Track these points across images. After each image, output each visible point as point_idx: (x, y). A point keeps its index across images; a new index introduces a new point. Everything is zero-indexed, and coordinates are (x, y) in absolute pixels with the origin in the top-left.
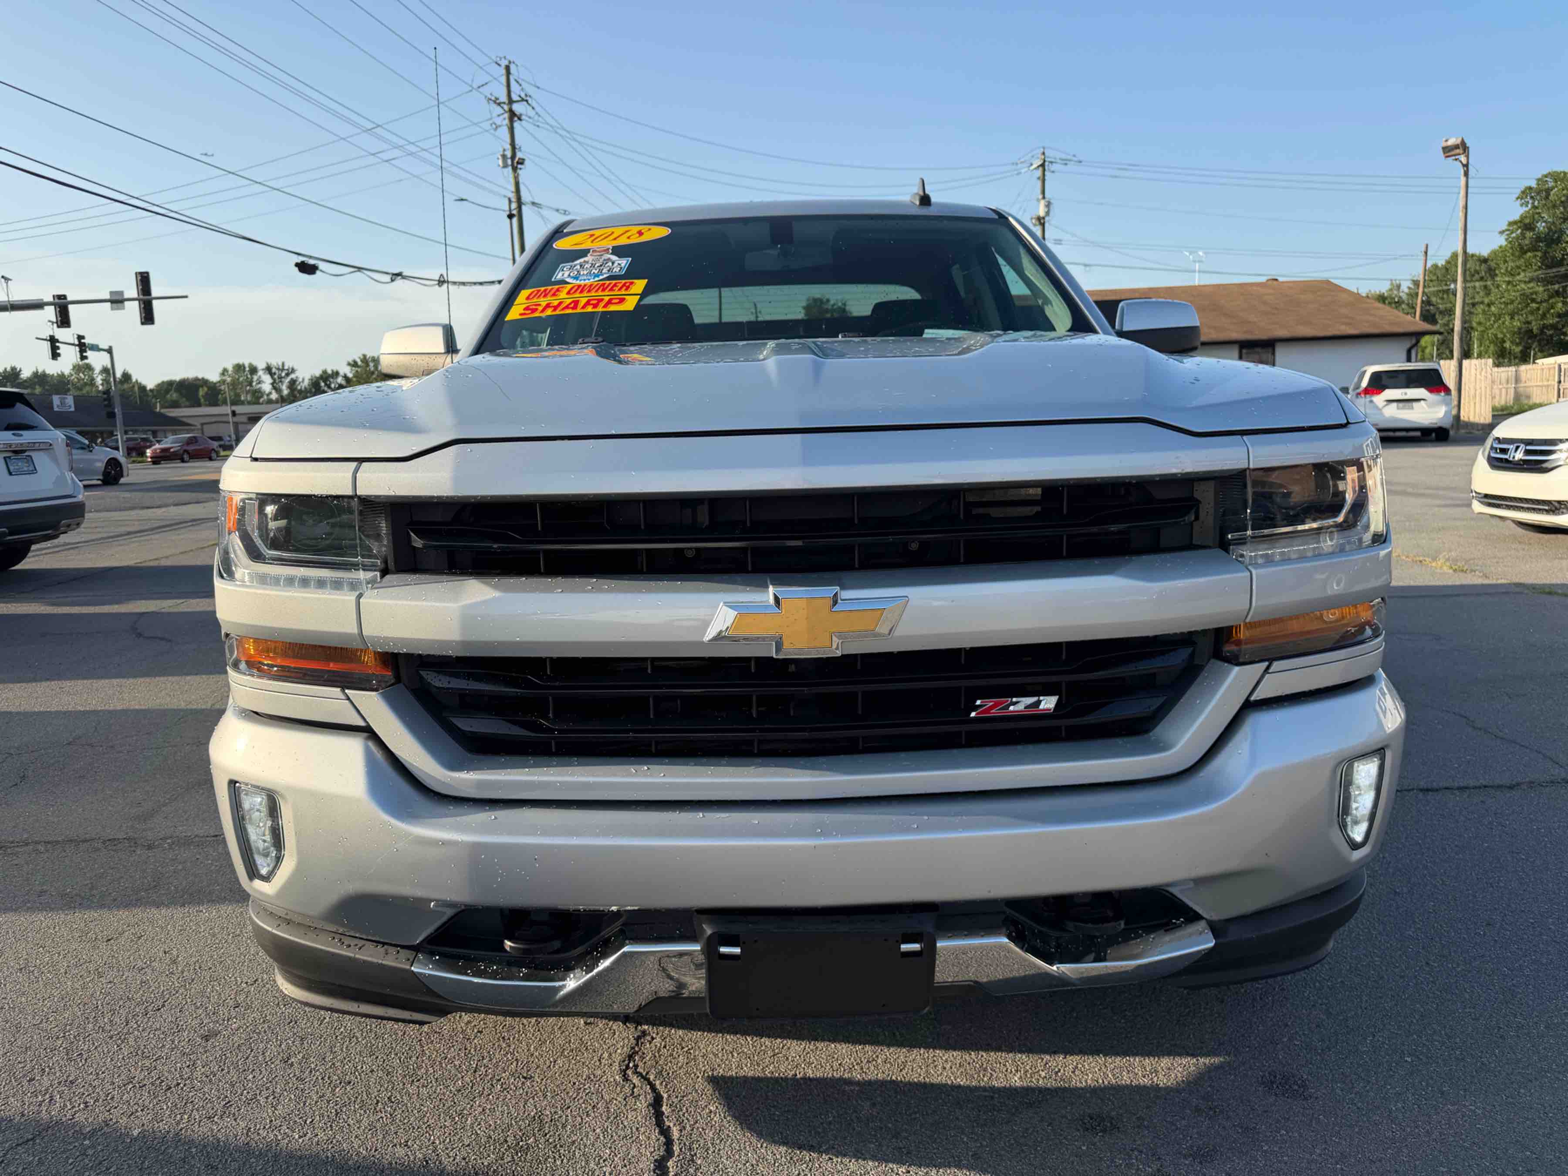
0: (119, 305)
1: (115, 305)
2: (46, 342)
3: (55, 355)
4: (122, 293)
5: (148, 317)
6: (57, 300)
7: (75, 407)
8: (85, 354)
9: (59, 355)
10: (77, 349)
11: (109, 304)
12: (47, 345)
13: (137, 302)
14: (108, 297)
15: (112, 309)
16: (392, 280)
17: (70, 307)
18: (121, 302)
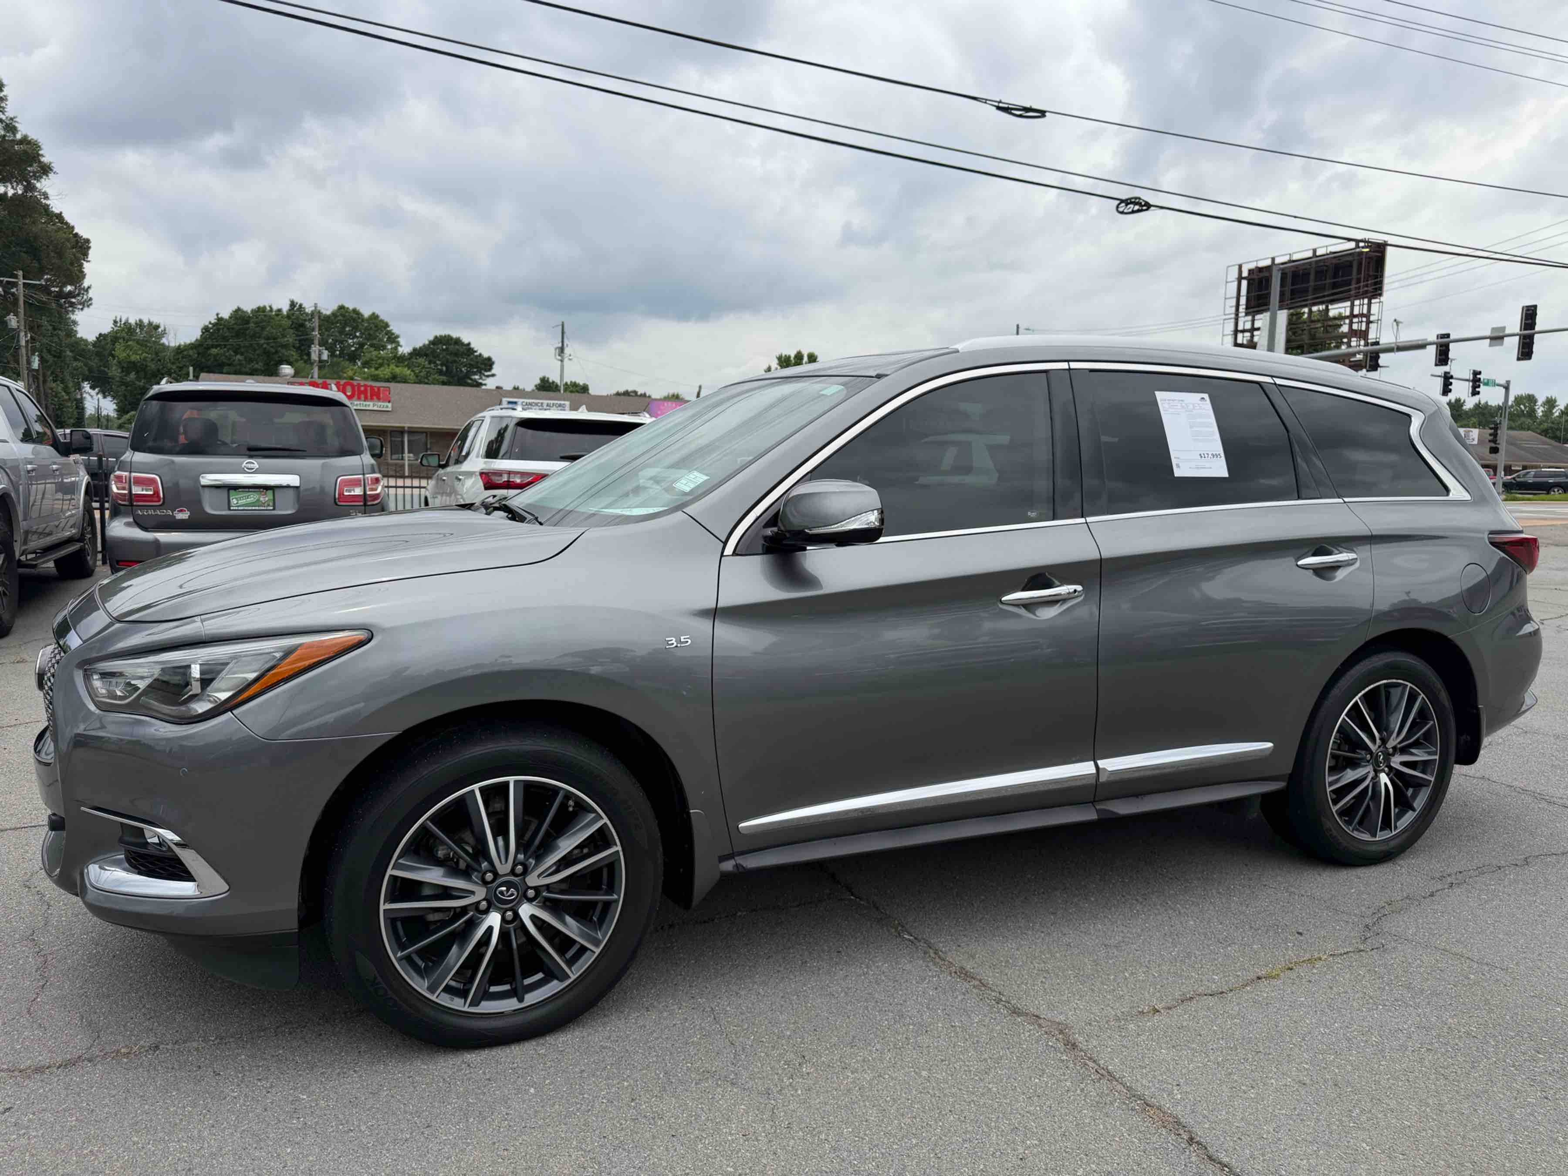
0: (1499, 341)
1: (1494, 342)
2: (1439, 378)
3: (1446, 391)
4: (1504, 328)
5: (1526, 351)
6: (1440, 340)
7: (1479, 439)
8: (1477, 389)
9: (1450, 391)
10: (1471, 384)
11: (1489, 340)
12: (1440, 382)
13: (1518, 338)
14: (1488, 333)
15: (1490, 345)
17: (1451, 346)
18: (1502, 337)
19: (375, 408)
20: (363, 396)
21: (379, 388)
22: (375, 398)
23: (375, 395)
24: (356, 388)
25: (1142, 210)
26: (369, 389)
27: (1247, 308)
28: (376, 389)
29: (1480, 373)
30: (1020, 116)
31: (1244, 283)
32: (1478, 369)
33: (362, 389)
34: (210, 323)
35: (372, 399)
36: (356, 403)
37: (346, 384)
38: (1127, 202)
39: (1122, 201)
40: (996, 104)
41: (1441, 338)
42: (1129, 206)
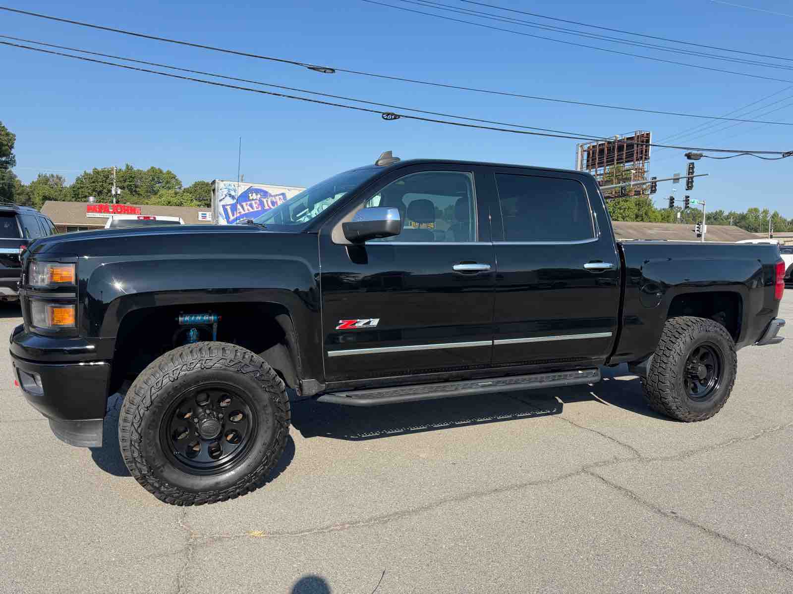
1: (675, 181)
3: (671, 206)
4: (678, 175)
5: (690, 186)
6: (652, 180)
8: (688, 205)
10: (684, 202)
11: (672, 180)
13: (686, 178)
18: (678, 179)
25: (396, 118)
27: (587, 166)
29: (689, 197)
30: (325, 72)
31: (585, 154)
32: (687, 195)
38: (388, 114)
39: (384, 114)
40: (309, 66)
42: (389, 116)
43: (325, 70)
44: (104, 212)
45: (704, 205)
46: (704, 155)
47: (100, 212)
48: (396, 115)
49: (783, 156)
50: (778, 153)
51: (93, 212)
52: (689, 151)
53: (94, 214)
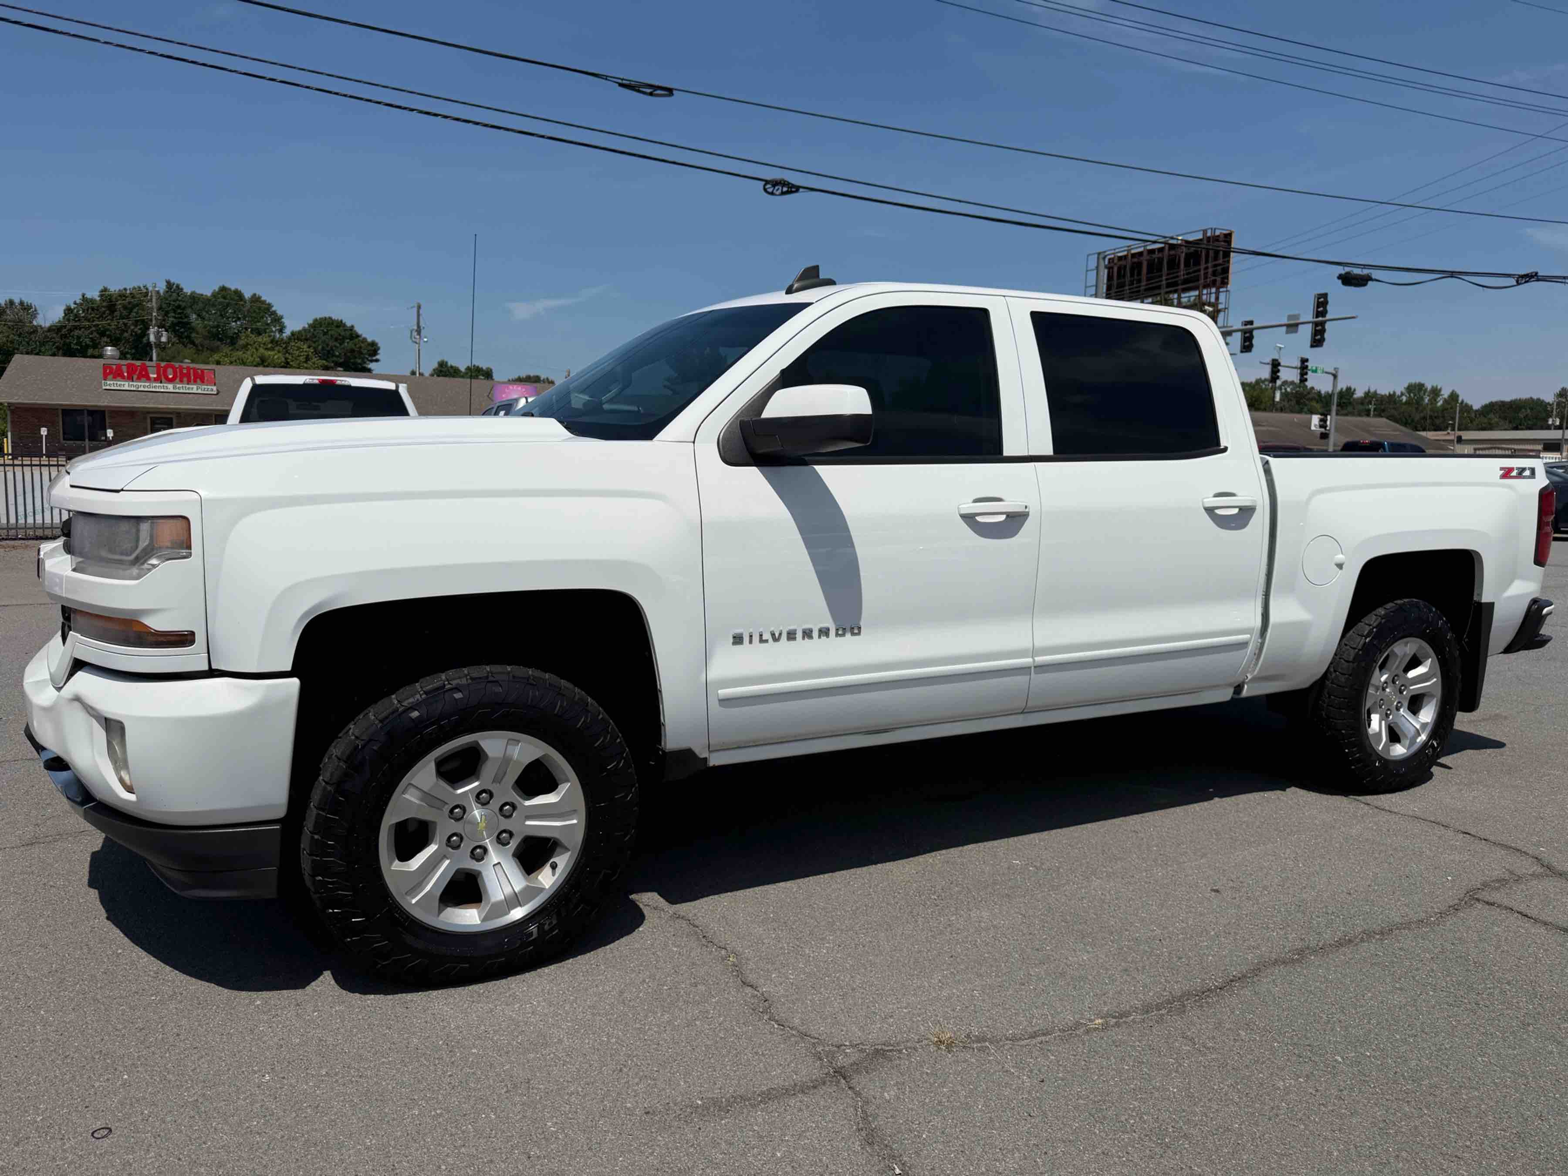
0: (1294, 329)
1: (1291, 329)
4: (1296, 317)
6: (1244, 327)
8: (1305, 377)
10: (1299, 371)
11: (1284, 328)
13: (1311, 324)
14: (1285, 321)
15: (1287, 332)
16: (1518, 283)
17: (1255, 333)
18: (1297, 325)
19: (199, 391)
20: (185, 379)
21: (202, 371)
22: (198, 380)
23: (199, 377)
24: (178, 370)
25: (792, 192)
26: (192, 371)
28: (199, 371)
29: (1307, 360)
30: (651, 94)
31: (1105, 273)
32: (1306, 356)
33: (185, 371)
34: (75, 303)
35: (195, 381)
36: (178, 386)
37: (166, 367)
38: (775, 183)
39: (767, 182)
40: (620, 81)
41: (1246, 325)
42: (776, 188)
43: (653, 90)
44: (139, 379)
45: (1335, 376)
46: (1373, 277)
47: (130, 378)
48: (793, 186)
49: (1517, 281)
50: (1509, 276)
51: (115, 378)
52: (1347, 269)
53: (119, 383)
